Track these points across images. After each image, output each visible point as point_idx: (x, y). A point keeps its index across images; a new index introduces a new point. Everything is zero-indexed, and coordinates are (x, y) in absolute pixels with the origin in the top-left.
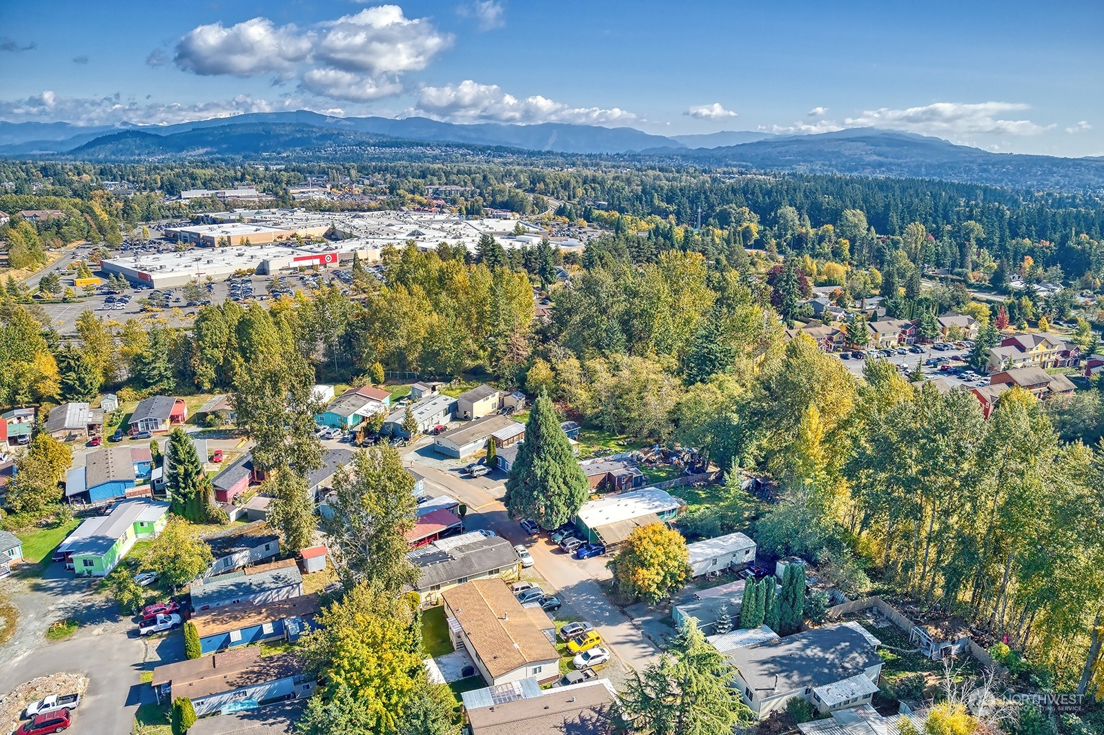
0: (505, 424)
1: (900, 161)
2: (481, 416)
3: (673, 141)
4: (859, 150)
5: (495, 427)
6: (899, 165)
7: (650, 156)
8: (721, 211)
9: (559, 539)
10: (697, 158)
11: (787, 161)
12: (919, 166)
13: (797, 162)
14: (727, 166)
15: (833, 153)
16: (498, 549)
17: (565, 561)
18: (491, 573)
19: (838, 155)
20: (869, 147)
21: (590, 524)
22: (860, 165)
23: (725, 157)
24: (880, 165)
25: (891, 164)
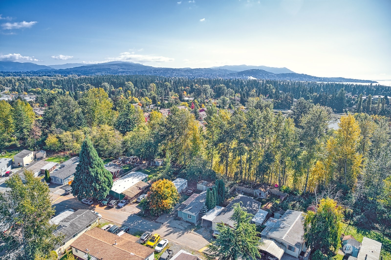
0: (46, 164)
1: (130, 71)
2: (29, 163)
3: (49, 67)
4: (116, 67)
5: (41, 166)
6: (130, 72)
7: (41, 72)
8: (80, 86)
9: (106, 203)
10: (60, 72)
11: (93, 72)
12: (135, 72)
13: (96, 72)
14: (71, 74)
15: (108, 69)
16: (86, 215)
17: (113, 211)
18: (87, 227)
19: (109, 69)
20: (119, 67)
21: (119, 192)
22: (117, 72)
23: (71, 71)
24: (124, 72)
25: (127, 71)
